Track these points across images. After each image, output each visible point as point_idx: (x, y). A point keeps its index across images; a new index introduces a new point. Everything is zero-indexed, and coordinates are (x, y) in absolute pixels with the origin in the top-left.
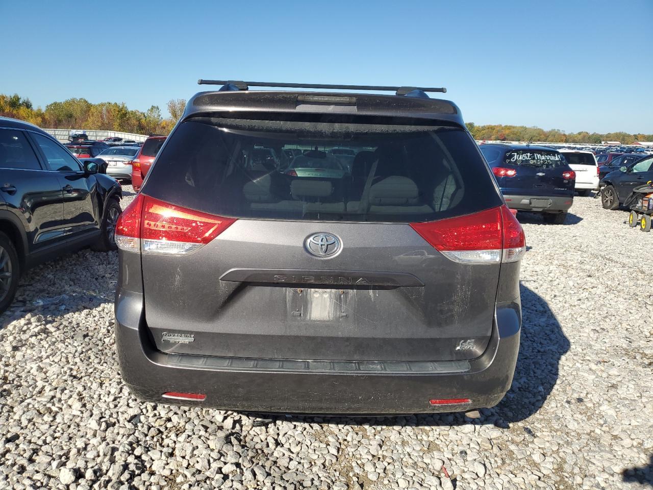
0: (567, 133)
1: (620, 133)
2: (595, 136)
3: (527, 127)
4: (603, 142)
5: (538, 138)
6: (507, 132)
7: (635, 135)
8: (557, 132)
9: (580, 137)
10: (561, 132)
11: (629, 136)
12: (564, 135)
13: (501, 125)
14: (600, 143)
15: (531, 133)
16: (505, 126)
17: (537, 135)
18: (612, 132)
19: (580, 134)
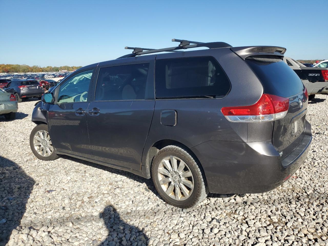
0: (42, 67)
1: (66, 66)
2: (55, 68)
3: (20, 65)
4: (60, 71)
5: (28, 70)
6: (9, 68)
7: (72, 67)
8: (37, 67)
9: (49, 69)
10: (39, 66)
11: (70, 67)
12: (41, 68)
13: (4, 65)
14: (59, 71)
15: (23, 68)
16: (6, 65)
17: (26, 69)
18: (62, 66)
19: (48, 67)
